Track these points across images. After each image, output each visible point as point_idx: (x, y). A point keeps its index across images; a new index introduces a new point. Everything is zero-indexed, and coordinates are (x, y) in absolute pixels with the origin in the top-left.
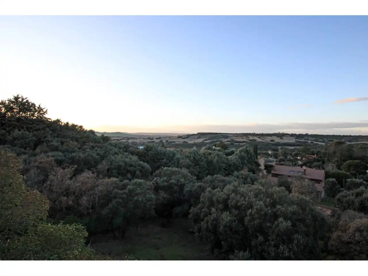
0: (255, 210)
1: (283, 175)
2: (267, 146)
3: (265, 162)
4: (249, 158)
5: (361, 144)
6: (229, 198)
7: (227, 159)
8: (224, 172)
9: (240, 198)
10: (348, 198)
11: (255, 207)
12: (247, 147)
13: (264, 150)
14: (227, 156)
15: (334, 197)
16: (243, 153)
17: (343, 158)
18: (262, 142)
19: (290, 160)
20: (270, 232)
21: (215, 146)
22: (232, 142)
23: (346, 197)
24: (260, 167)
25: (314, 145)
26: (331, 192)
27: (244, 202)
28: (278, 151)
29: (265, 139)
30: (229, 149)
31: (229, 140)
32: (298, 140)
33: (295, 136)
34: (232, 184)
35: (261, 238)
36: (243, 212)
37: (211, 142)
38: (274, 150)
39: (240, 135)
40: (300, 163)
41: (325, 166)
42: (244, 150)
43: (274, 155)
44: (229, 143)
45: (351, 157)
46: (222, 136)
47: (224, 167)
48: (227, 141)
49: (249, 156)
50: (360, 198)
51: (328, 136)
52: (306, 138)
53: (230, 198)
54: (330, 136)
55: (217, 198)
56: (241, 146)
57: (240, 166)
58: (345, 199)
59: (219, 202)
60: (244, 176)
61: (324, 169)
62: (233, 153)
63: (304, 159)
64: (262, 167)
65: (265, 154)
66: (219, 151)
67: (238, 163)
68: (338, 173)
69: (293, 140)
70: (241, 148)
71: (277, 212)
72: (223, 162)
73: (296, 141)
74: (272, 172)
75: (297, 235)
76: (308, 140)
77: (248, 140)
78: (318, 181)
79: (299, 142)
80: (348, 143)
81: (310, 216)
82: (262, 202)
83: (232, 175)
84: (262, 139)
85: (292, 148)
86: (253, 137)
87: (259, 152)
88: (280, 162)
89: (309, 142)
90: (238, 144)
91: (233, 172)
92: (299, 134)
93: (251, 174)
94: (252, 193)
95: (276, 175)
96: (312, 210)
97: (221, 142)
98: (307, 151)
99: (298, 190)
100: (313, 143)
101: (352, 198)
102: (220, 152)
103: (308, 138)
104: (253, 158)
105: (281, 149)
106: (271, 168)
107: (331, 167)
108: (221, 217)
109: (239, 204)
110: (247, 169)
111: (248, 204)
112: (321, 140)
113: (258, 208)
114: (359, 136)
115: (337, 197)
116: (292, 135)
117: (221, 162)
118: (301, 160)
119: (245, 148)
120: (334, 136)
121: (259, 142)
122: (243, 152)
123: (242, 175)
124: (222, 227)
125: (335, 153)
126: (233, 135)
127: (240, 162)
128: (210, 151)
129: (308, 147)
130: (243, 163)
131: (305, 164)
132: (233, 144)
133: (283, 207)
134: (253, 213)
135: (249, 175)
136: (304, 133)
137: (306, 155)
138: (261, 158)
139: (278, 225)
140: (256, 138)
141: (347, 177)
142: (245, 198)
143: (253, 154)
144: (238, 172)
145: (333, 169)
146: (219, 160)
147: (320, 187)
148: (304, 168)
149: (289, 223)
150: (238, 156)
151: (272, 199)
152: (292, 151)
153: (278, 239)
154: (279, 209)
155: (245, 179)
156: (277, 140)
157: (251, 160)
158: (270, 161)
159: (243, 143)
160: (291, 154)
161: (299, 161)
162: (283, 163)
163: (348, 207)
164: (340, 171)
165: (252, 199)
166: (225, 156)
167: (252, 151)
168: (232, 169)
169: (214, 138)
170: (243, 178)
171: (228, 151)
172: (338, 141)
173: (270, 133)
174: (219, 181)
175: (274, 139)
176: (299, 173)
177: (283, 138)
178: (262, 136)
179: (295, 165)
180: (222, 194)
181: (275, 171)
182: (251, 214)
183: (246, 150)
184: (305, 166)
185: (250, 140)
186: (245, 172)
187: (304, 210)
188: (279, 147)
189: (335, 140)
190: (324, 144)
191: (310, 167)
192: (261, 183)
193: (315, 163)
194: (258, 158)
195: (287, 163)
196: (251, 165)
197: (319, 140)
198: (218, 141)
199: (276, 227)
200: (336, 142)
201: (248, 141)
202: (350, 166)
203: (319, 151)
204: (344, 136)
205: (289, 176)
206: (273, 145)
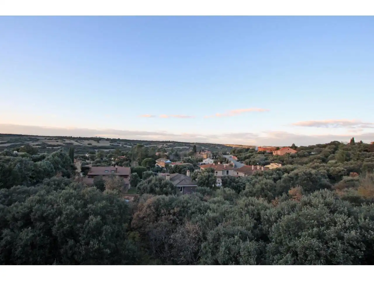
0: (65, 215)
1: (99, 175)
2: (85, 149)
3: (82, 165)
4: (64, 163)
5: (152, 146)
6: (31, 211)
7: (36, 166)
8: (30, 181)
9: (47, 207)
10: (144, 185)
11: (64, 213)
12: (61, 151)
13: (81, 153)
14: (35, 162)
15: (136, 186)
16: (56, 158)
17: (142, 157)
18: (80, 146)
19: (106, 161)
20: (81, 233)
21: (18, 150)
22: (44, 146)
23: (142, 185)
24: (76, 171)
25: (124, 148)
26: (134, 183)
27: (52, 210)
28: (95, 154)
29: (82, 143)
30: (39, 153)
31: (39, 143)
32: (112, 144)
33: (110, 140)
34: (37, 194)
35: (71, 242)
36: (50, 222)
37: (11, 146)
38: (91, 153)
39: (54, 138)
40: (113, 163)
41: (131, 164)
42: (58, 154)
43: (91, 158)
44: (40, 147)
45: (147, 156)
46: (29, 138)
47: (30, 174)
48: (37, 145)
49: (64, 160)
50: (150, 184)
51: (133, 140)
52: (118, 142)
53: (33, 210)
54: (135, 141)
55: (14, 215)
56: (55, 150)
57: (53, 171)
58: (142, 187)
59: (15, 220)
60: (56, 182)
61: (130, 166)
62: (43, 157)
63: (116, 159)
64: (79, 170)
65: (82, 157)
66: (23, 156)
67: (49, 169)
68: (139, 168)
69: (108, 144)
70: (54, 153)
71: (88, 211)
72: (29, 170)
73: (110, 144)
74: (89, 174)
75: (106, 226)
76: (120, 143)
77: (64, 143)
78: (126, 176)
79: (113, 145)
80: (145, 146)
81: (116, 206)
82: (73, 205)
83: (42, 182)
84: (80, 143)
85: (108, 150)
86: (70, 141)
87: (75, 155)
88: (96, 164)
89: (121, 145)
90: (52, 148)
91: (43, 179)
92: (113, 139)
93: (66, 179)
94: (61, 198)
95: (92, 176)
96: (118, 201)
97: (28, 145)
98: (119, 153)
99: (110, 186)
100: (123, 146)
101: (146, 184)
102: (24, 158)
103: (120, 142)
104: (69, 162)
105: (98, 152)
106: (87, 170)
107: (135, 165)
108: (19, 237)
109: (45, 214)
110: (61, 174)
111: (56, 212)
112: (129, 144)
113: (68, 213)
114: (152, 141)
115: (138, 186)
116: (108, 140)
117: (25, 170)
118: (114, 160)
119: (59, 152)
120: (137, 141)
121: (76, 145)
122: (56, 156)
123: (54, 181)
124: (20, 249)
125: (137, 153)
126: (45, 138)
127: (53, 167)
128: (7, 157)
129: (120, 150)
130: (57, 168)
131: (117, 164)
132: (44, 148)
133: (93, 205)
134: (62, 219)
135: (63, 179)
136: (117, 138)
137: (118, 156)
138: (77, 161)
139: (88, 223)
140: (72, 141)
141: (144, 170)
142: (53, 206)
143: (69, 158)
144: (50, 179)
145: (136, 165)
146: (23, 167)
147: (127, 181)
148: (116, 167)
149: (99, 218)
150: (50, 161)
151: (83, 200)
152: (107, 153)
153: (89, 235)
154: (90, 207)
155: (58, 185)
156: (94, 143)
157: (66, 164)
158: (88, 164)
159: (57, 147)
160: (106, 156)
161: (112, 162)
162: (99, 164)
163: (144, 192)
164: (140, 167)
165: (61, 205)
166: (33, 162)
167: (68, 155)
168: (42, 175)
169: (16, 141)
170: (56, 184)
171: (37, 156)
172: (139, 144)
173: (88, 137)
174: (19, 193)
175: (91, 143)
176: (112, 172)
177: (100, 142)
178: (79, 140)
179: (110, 165)
180: (22, 209)
181: (91, 172)
182: (60, 222)
183: (61, 154)
184: (117, 165)
185: (66, 144)
186: (57, 177)
187: (112, 202)
188: (96, 150)
189: (138, 144)
190: (130, 147)
191: (121, 166)
192: (73, 186)
193: (124, 162)
194: (74, 161)
195: (103, 164)
196: (66, 169)
197: (128, 144)
198: (23, 145)
199: (86, 226)
200: (138, 145)
201: (64, 145)
202: (146, 162)
203: (127, 153)
204: (143, 141)
205: (104, 175)
206: (90, 148)
